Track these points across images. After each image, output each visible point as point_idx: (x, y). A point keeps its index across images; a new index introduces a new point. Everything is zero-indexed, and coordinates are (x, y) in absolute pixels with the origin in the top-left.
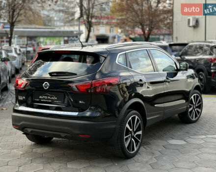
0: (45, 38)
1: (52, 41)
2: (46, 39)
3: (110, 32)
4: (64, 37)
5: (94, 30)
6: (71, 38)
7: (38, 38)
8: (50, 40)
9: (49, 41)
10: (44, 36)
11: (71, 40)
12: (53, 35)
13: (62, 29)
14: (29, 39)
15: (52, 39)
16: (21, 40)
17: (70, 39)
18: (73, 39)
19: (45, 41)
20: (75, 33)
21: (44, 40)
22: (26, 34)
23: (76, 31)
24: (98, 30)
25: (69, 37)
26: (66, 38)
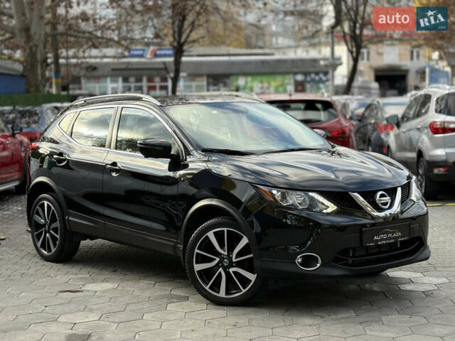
0: (249, 79)
1: (266, 85)
2: (252, 81)
3: (412, 58)
4: (295, 73)
5: (368, 53)
6: (313, 76)
7: (232, 78)
8: (262, 82)
9: (260, 85)
10: (246, 74)
11: (313, 80)
12: (267, 70)
13: (291, 55)
14: (211, 80)
15: (265, 78)
16: (194, 84)
17: (308, 79)
18: (317, 78)
19: (249, 84)
20: (322, 63)
21: (247, 83)
22: (205, 70)
23: (324, 59)
24: (380, 54)
25: (306, 74)
26: (300, 78)
